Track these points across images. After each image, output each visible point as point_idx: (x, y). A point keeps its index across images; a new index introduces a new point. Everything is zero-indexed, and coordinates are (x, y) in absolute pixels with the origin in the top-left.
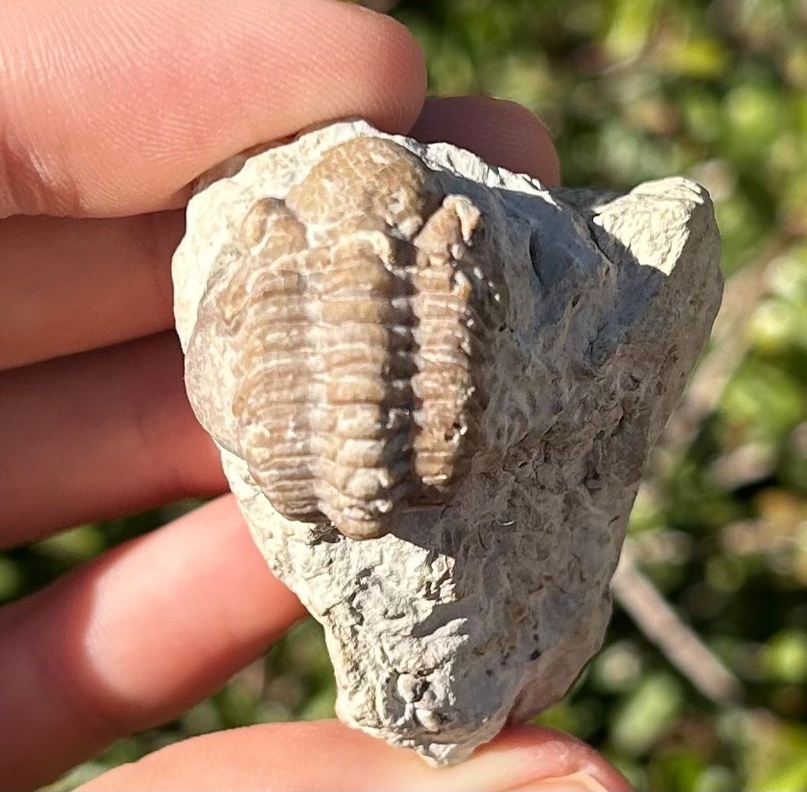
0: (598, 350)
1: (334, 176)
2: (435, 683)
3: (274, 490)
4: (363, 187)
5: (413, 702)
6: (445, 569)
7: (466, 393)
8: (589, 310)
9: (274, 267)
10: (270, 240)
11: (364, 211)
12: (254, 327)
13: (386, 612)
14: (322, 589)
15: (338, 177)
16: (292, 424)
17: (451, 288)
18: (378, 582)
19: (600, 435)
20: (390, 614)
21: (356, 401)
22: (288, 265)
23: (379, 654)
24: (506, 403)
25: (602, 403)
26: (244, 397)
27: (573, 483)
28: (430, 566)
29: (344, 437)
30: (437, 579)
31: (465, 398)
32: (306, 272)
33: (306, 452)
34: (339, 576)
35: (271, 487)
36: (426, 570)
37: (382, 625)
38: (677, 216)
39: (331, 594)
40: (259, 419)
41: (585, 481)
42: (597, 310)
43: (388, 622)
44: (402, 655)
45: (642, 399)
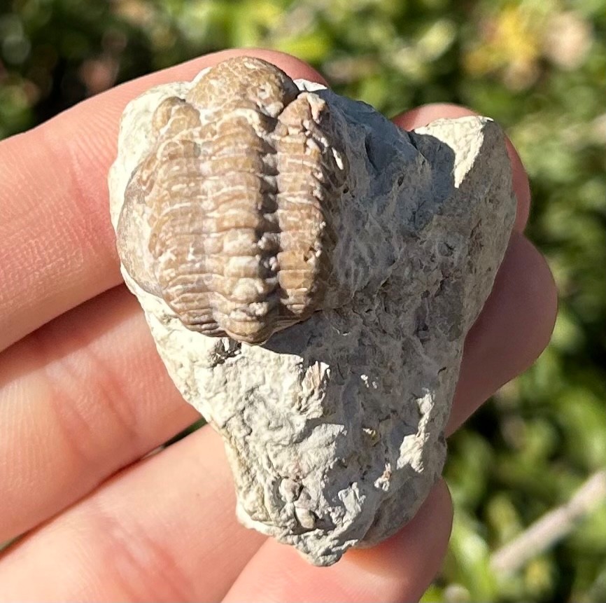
0: (419, 218)
1: (219, 77)
2: (310, 487)
3: (179, 302)
4: (240, 82)
5: (293, 502)
6: (313, 387)
7: (319, 226)
8: (411, 189)
9: (176, 139)
10: (174, 122)
11: (241, 96)
12: (163, 182)
13: (269, 424)
14: (220, 406)
15: (222, 77)
16: (192, 250)
17: (305, 151)
18: (262, 400)
19: (427, 294)
20: (272, 425)
21: (237, 227)
22: (187, 136)
23: (265, 461)
24: (351, 250)
25: (425, 264)
26: (157, 233)
27: (408, 332)
28: (301, 384)
29: (229, 255)
30: (307, 396)
31: (318, 229)
32: (199, 141)
33: (202, 270)
34: (231, 394)
35: (177, 299)
36: (298, 388)
37: (266, 436)
38: (473, 125)
39: (227, 410)
40: (168, 247)
41: (417, 332)
42: (417, 190)
43: (270, 433)
44: (283, 462)
45: (455, 265)
